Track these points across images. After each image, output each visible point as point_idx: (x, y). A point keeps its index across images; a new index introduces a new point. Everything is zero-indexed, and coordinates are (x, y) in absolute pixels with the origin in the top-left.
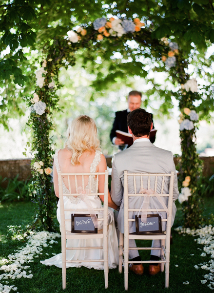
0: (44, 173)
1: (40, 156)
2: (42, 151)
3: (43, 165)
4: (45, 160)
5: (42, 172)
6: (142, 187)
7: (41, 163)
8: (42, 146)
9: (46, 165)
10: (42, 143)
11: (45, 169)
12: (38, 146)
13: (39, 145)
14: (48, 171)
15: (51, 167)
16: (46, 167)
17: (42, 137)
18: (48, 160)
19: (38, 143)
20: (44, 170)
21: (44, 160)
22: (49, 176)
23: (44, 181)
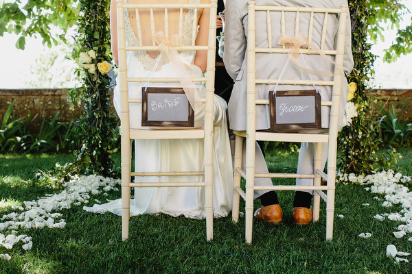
0: (97, 71)
1: (90, 42)
2: (94, 32)
3: (94, 57)
4: (99, 49)
5: (92, 70)
6: (283, 33)
7: (93, 54)
8: (94, 23)
9: (101, 56)
10: (94, 19)
11: (99, 65)
12: (87, 24)
13: (90, 22)
14: (103, 67)
15: (108, 60)
16: (100, 61)
17: (95, 7)
18: (105, 50)
19: (88, 18)
20: (96, 66)
21: (97, 48)
22: (106, 76)
23: (97, 86)
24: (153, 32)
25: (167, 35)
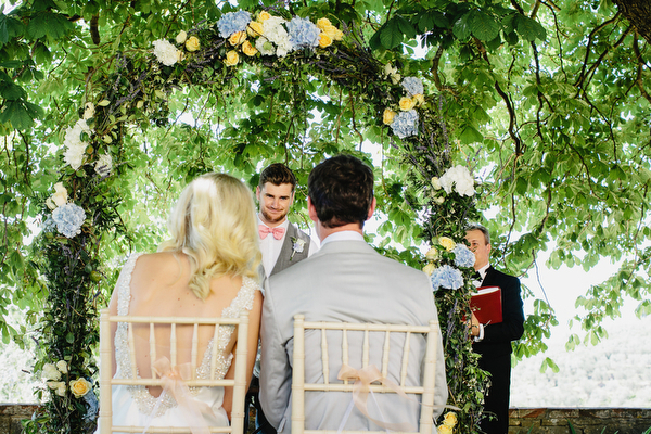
0: (69, 392)
1: (60, 347)
2: (66, 333)
3: (65, 372)
4: (74, 358)
5: (61, 391)
6: (346, 363)
7: (63, 366)
8: (67, 320)
9: (76, 370)
10: (68, 313)
11: (72, 383)
12: (57, 320)
13: (61, 318)
14: (79, 387)
15: (87, 376)
16: (74, 378)
17: (70, 296)
18: (82, 359)
19: (58, 312)
20: (67, 385)
21: (69, 358)
22: (82, 401)
23: (67, 415)
24: (153, 358)
25: (174, 364)
